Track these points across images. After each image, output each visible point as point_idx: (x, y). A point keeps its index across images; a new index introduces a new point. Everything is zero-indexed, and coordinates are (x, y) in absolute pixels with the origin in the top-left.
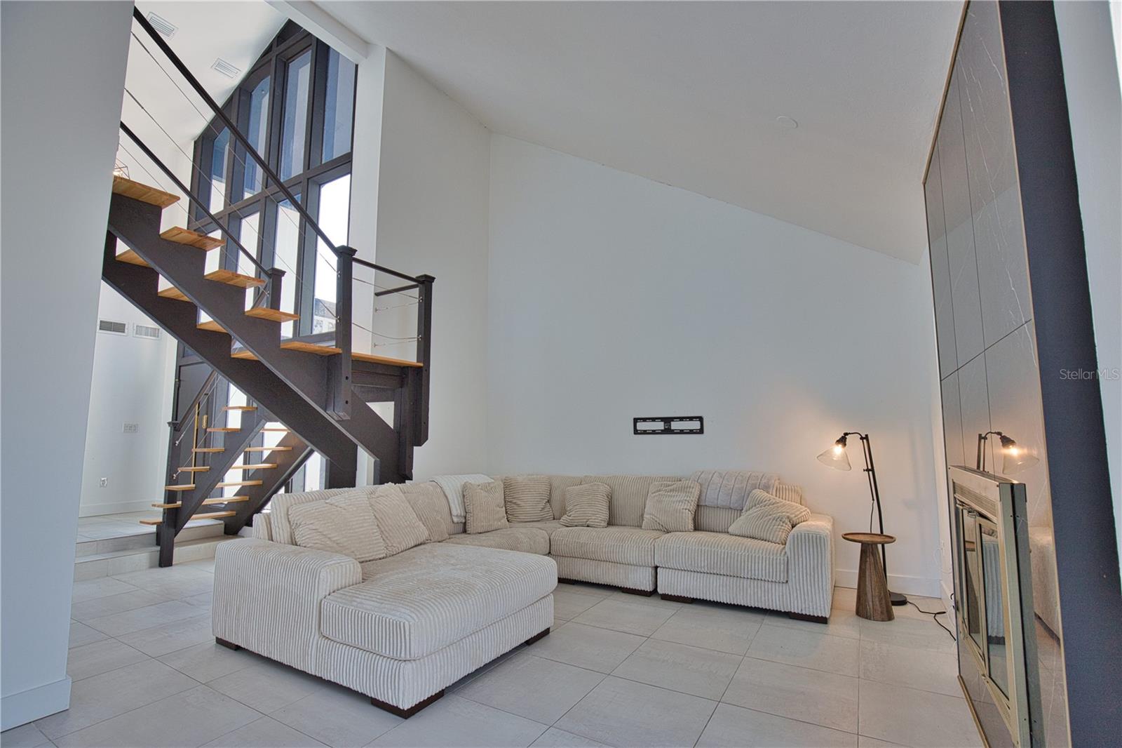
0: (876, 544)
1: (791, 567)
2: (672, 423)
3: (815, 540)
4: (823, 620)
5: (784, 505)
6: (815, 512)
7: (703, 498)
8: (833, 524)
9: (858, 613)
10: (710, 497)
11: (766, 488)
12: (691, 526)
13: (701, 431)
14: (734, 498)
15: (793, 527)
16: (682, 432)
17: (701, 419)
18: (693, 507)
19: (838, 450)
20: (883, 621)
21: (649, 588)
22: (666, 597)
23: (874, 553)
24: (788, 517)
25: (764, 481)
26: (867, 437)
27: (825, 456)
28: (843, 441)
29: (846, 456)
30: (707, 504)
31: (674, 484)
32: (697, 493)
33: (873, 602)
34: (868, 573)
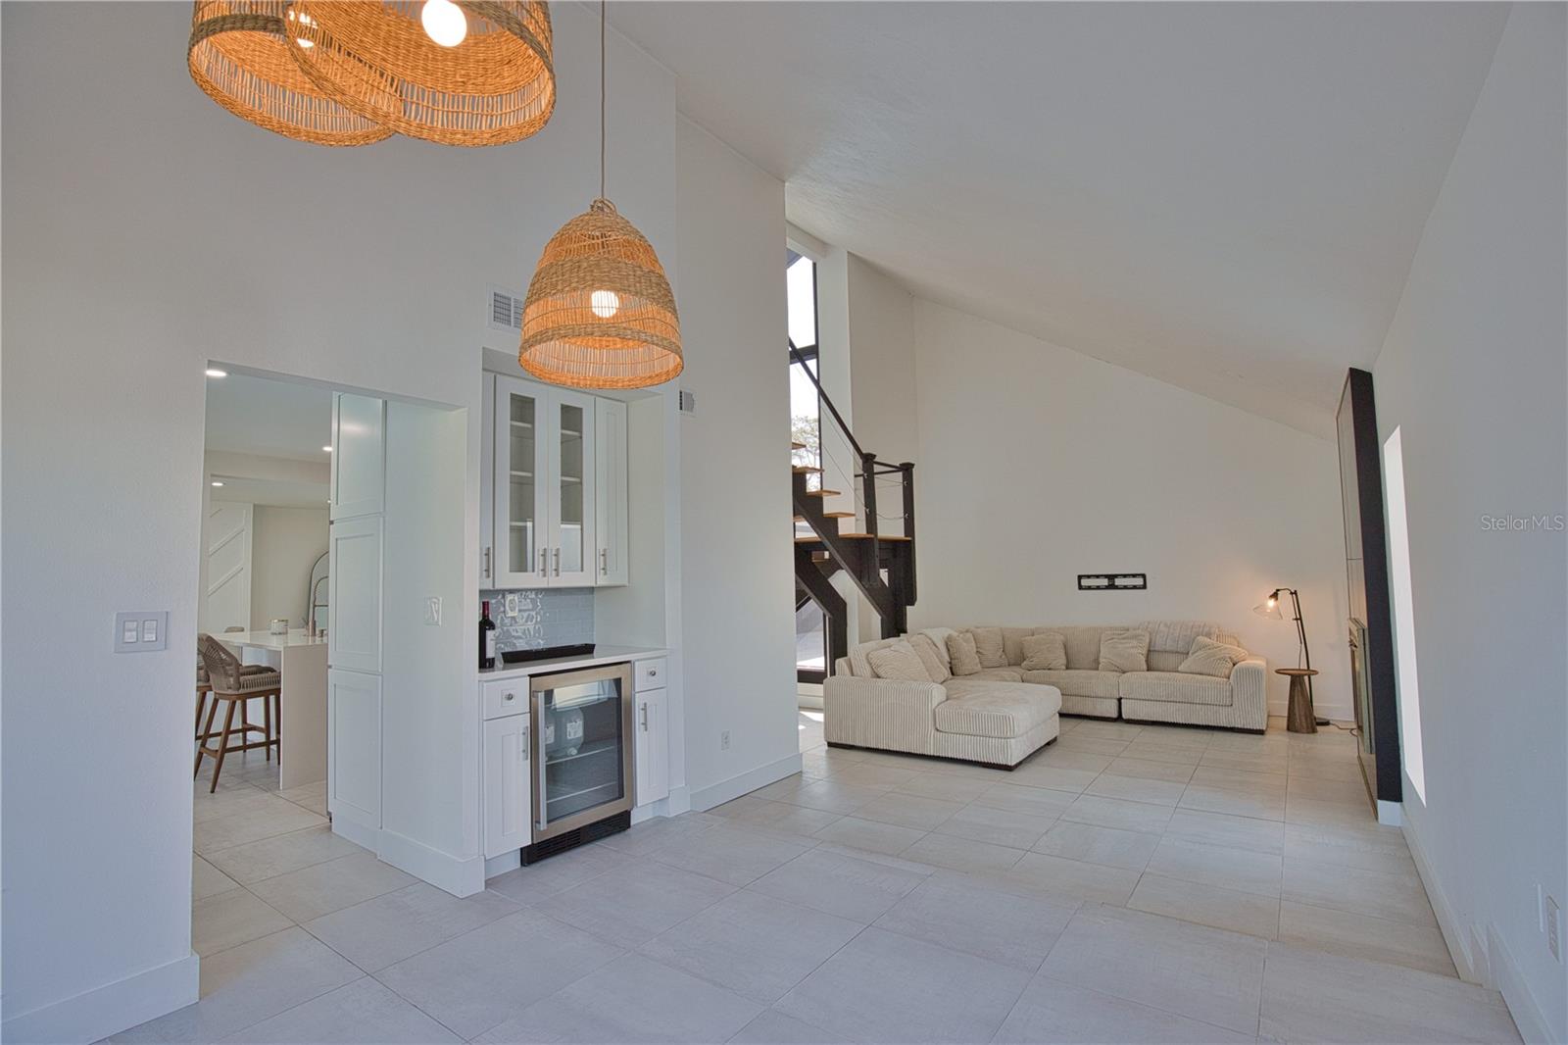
0: (1303, 675)
1: (1235, 693)
2: (1116, 580)
3: (1255, 673)
4: (1261, 732)
5: (1226, 648)
6: (1251, 655)
7: (1153, 644)
8: (1267, 663)
9: (1288, 729)
10: (1159, 644)
11: (1209, 635)
12: (1145, 667)
13: (1144, 587)
14: (1181, 644)
15: (1234, 665)
16: (1125, 587)
17: (1144, 576)
18: (1145, 652)
19: (1271, 603)
20: (1308, 733)
21: (1115, 715)
22: (1130, 722)
23: (1302, 683)
24: (1230, 658)
25: (1206, 629)
26: (1295, 593)
27: (1260, 608)
28: (1275, 595)
29: (1277, 608)
30: (1156, 649)
31: (1124, 633)
32: (1148, 641)
33: (1300, 720)
34: (1296, 699)
